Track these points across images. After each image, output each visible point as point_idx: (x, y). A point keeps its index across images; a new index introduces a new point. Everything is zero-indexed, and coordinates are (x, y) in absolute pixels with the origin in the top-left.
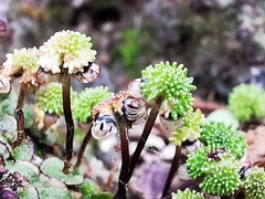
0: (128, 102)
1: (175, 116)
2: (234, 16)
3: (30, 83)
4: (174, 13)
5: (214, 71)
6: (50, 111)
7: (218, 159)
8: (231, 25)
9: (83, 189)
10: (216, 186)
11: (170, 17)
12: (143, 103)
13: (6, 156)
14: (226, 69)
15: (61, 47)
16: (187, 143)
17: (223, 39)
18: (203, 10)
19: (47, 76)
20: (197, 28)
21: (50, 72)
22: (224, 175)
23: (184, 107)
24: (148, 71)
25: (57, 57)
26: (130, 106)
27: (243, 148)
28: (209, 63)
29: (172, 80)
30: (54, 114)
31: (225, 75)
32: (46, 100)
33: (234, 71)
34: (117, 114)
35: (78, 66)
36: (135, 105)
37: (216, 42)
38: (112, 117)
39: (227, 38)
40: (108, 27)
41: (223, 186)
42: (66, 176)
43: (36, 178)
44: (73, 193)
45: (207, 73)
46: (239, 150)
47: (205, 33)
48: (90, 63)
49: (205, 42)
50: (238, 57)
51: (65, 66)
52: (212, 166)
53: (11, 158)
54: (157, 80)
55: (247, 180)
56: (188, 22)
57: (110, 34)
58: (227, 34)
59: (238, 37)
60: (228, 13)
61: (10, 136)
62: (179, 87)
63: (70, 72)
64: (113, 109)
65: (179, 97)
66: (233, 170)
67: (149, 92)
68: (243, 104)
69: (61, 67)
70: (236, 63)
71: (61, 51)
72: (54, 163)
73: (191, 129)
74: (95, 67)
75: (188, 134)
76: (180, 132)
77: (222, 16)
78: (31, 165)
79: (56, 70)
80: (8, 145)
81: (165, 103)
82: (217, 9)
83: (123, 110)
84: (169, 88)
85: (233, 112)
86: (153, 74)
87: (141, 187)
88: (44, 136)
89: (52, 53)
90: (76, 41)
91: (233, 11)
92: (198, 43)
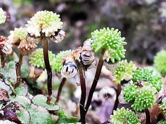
0: (84, 53)
1: (113, 61)
2: (156, 10)
3: (25, 48)
4: (119, 11)
5: (145, 45)
6: (38, 66)
7: (141, 86)
8: (155, 15)
9: (59, 114)
10: (140, 103)
11: (117, 13)
12: (93, 54)
13: (10, 93)
14: (153, 44)
15: (40, 20)
16: (124, 82)
17: (150, 25)
18: (137, 7)
19: (32, 39)
20: (134, 19)
21: (34, 36)
22: (145, 95)
23: (119, 54)
24: (95, 33)
25: (38, 26)
26: (85, 55)
27: (160, 84)
28: (142, 40)
29: (110, 38)
30: (40, 68)
31: (152, 47)
32: (35, 59)
33: (158, 44)
34: (77, 61)
35: (51, 31)
36: (88, 54)
37: (146, 27)
38: (74, 63)
39: (153, 24)
40: (79, 24)
41: (145, 102)
42: (49, 106)
43: (29, 106)
44: (52, 116)
45: (141, 47)
46: (158, 85)
47: (139, 22)
48: (59, 30)
49: (139, 28)
50: (160, 35)
51: (43, 32)
52: (138, 90)
53: (13, 94)
54: (101, 38)
55: (164, 105)
56: (128, 16)
57: (81, 28)
58: (153, 21)
59: (160, 22)
60: (153, 8)
61: (13, 81)
62: (115, 42)
63: (46, 35)
64: (74, 58)
65: (116, 48)
66: (151, 92)
67: (96, 46)
68: (163, 63)
69: (41, 33)
70: (159, 39)
71: (40, 22)
72: (41, 98)
73: (126, 73)
74: (62, 33)
75: (125, 76)
76: (120, 75)
77: (149, 10)
78: (26, 98)
79: (38, 34)
80: (11, 86)
81: (107, 52)
82: (146, 6)
83: (81, 58)
84: (109, 42)
85: (156, 67)
86: (98, 34)
87: (99, 115)
88: (36, 83)
89: (35, 23)
90: (50, 17)
91: (155, 6)
92: (135, 29)
